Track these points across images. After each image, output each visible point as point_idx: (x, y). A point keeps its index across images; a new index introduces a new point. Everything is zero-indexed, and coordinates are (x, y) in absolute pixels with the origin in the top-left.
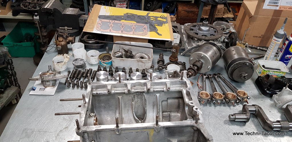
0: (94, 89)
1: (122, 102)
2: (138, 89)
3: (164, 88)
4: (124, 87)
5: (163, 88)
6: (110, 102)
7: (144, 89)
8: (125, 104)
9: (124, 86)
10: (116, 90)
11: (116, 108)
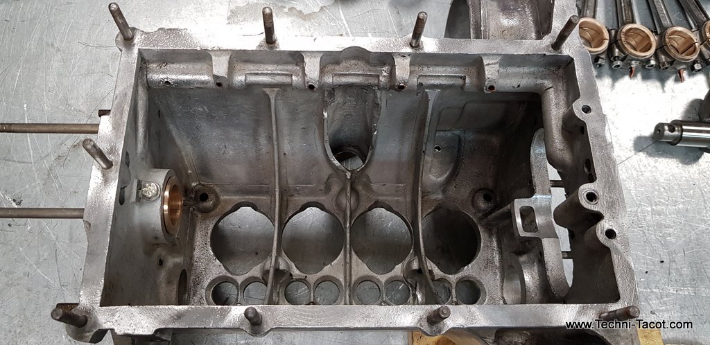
0: (153, 62)
1: (281, 107)
2: (349, 75)
3: (468, 80)
4: (287, 63)
5: (464, 78)
6: (228, 103)
7: (378, 76)
8: (293, 112)
9: (290, 59)
10: (251, 74)
11: (257, 122)
